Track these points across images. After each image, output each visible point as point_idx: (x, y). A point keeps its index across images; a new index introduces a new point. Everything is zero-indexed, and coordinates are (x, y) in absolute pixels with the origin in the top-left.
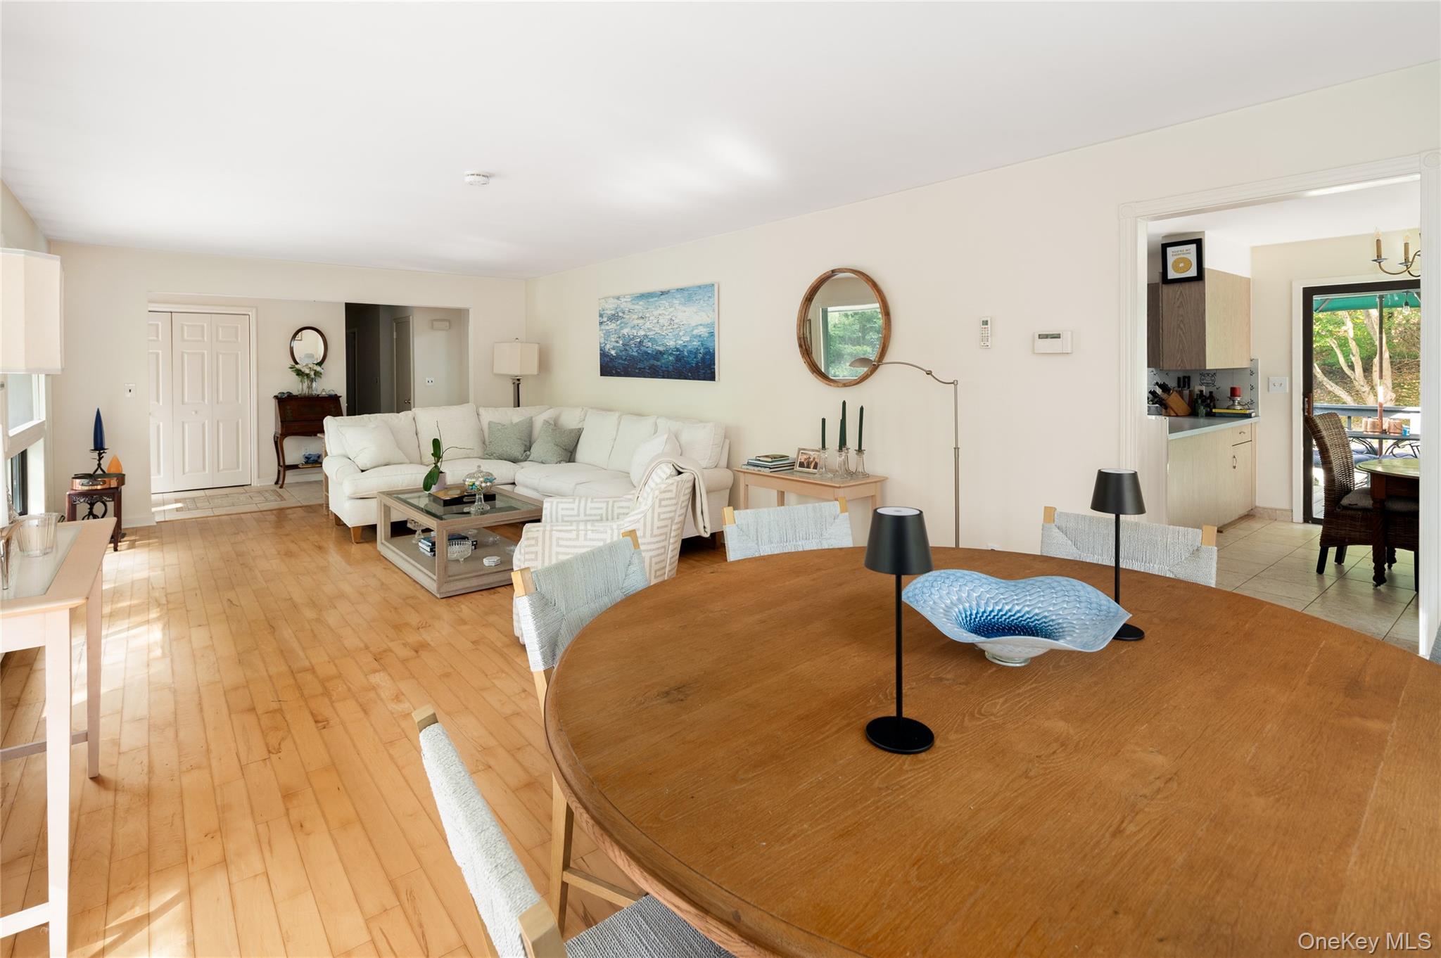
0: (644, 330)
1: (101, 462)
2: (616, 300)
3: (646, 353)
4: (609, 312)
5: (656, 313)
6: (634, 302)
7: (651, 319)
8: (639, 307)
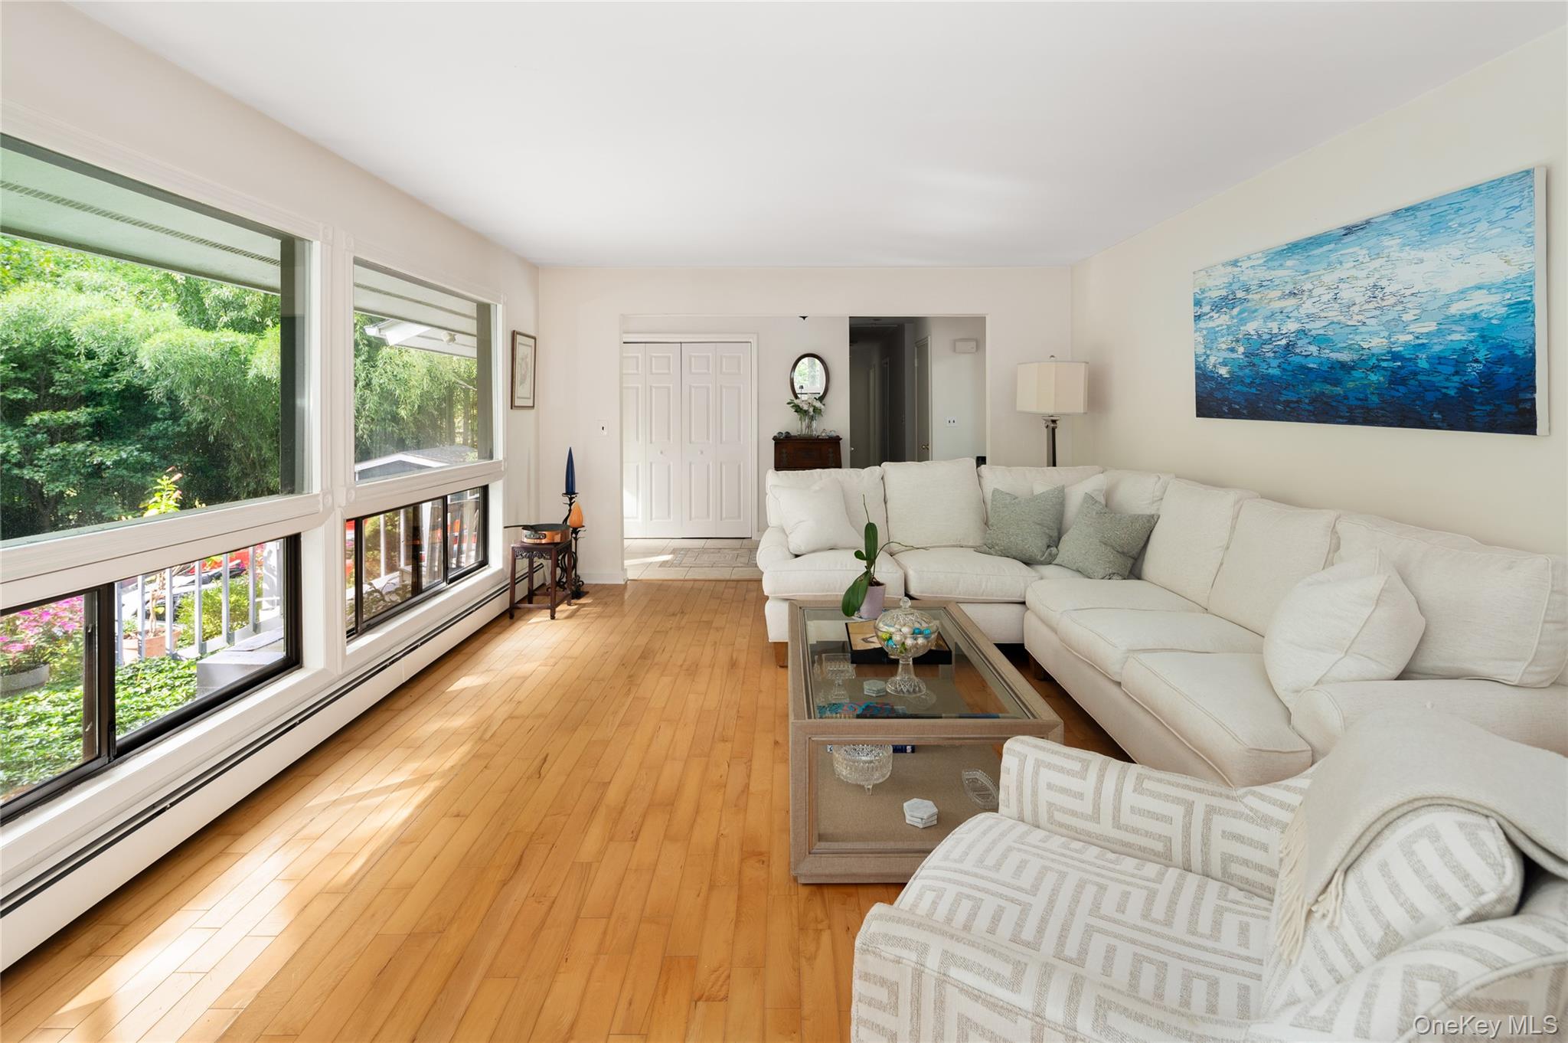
0: (1298, 320)
1: (572, 507)
2: (1229, 269)
3: (1304, 369)
4: (1215, 294)
5: (1329, 278)
6: (1270, 264)
7: (1315, 293)
8: (1286, 273)
